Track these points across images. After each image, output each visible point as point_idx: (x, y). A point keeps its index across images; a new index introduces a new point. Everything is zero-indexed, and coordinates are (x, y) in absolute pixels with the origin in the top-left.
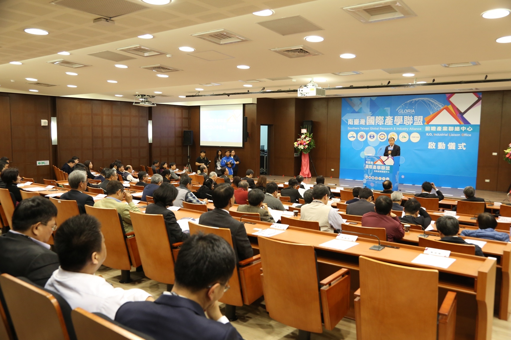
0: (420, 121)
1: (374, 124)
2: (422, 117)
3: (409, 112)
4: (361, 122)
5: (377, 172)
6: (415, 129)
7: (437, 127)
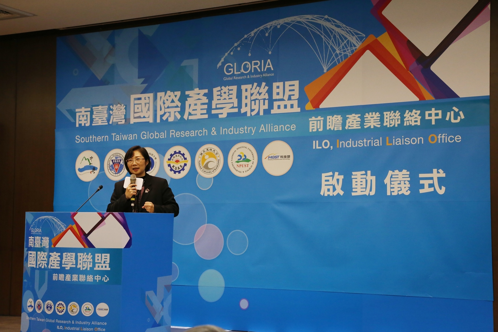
0: (292, 97)
1: (151, 120)
2: (296, 83)
3: (255, 68)
4: (114, 115)
5: (62, 280)
6: (276, 127)
7: (347, 116)
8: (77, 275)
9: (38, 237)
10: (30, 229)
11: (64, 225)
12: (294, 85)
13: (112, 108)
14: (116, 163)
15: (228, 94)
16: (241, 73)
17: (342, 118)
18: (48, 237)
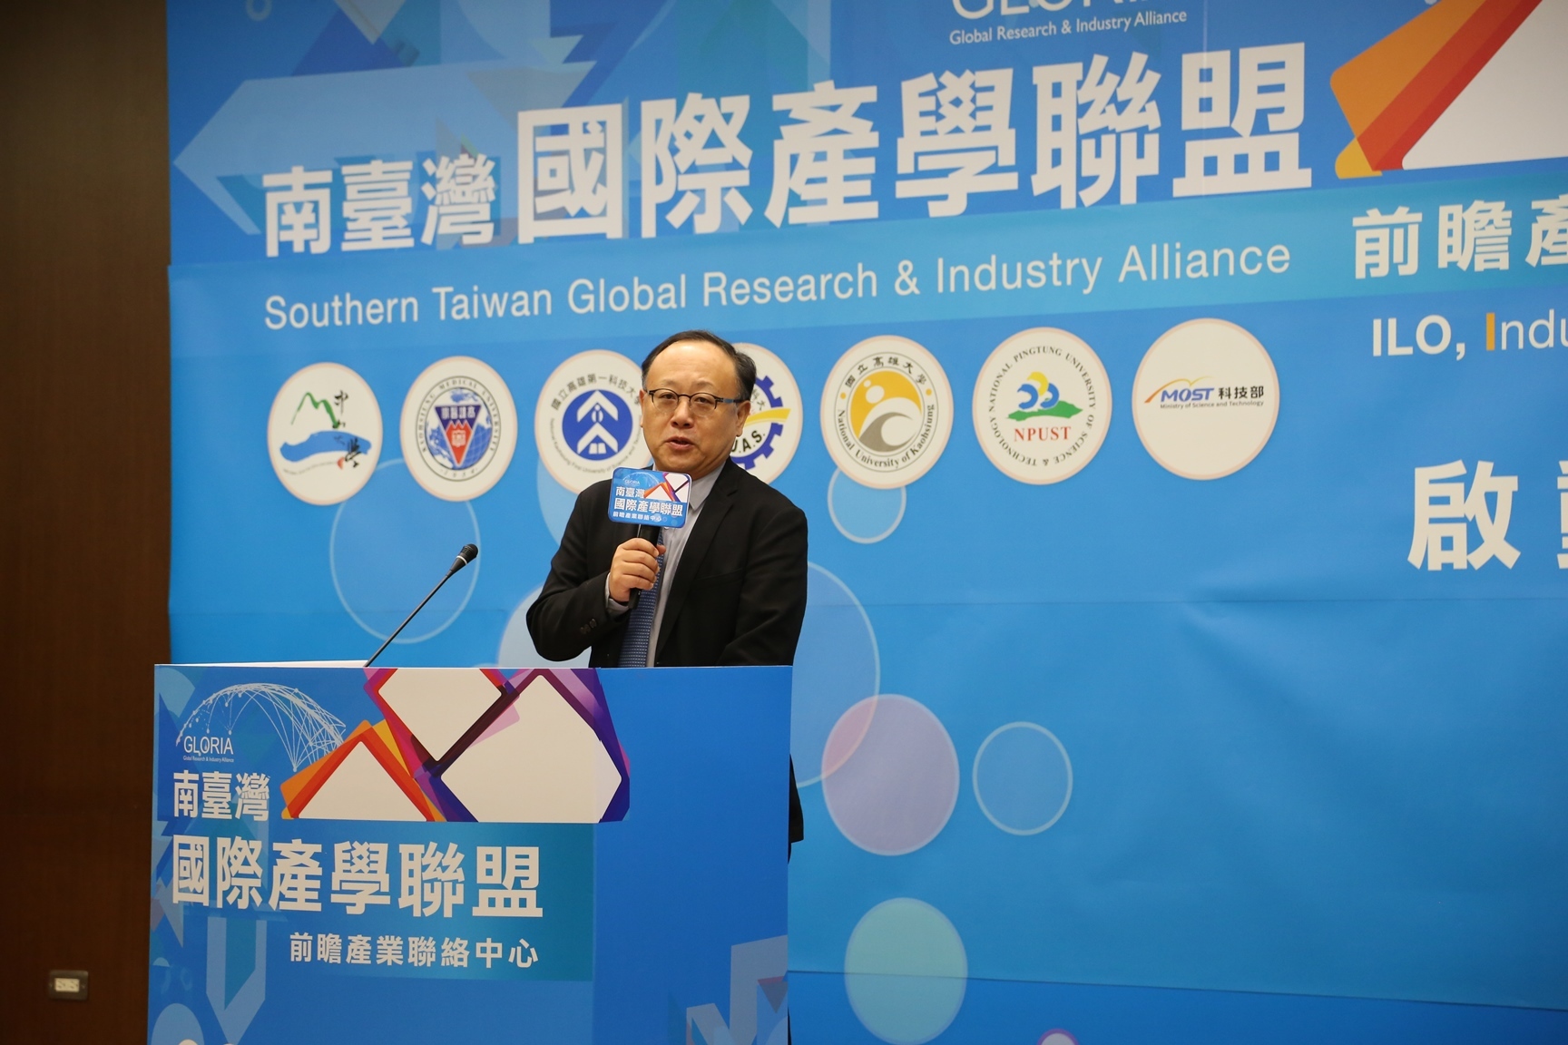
0: (1274, 122)
1: (613, 228)
2: (1293, 54)
4: (442, 204)
5: (331, 961)
6: (1197, 258)
7: (1536, 205)
8: (399, 938)
9: (216, 774)
10: (178, 740)
11: (335, 722)
12: (1281, 65)
13: (434, 174)
14: (455, 421)
15: (971, 107)
16: (1031, 8)
17: (1509, 214)
18: (263, 776)
